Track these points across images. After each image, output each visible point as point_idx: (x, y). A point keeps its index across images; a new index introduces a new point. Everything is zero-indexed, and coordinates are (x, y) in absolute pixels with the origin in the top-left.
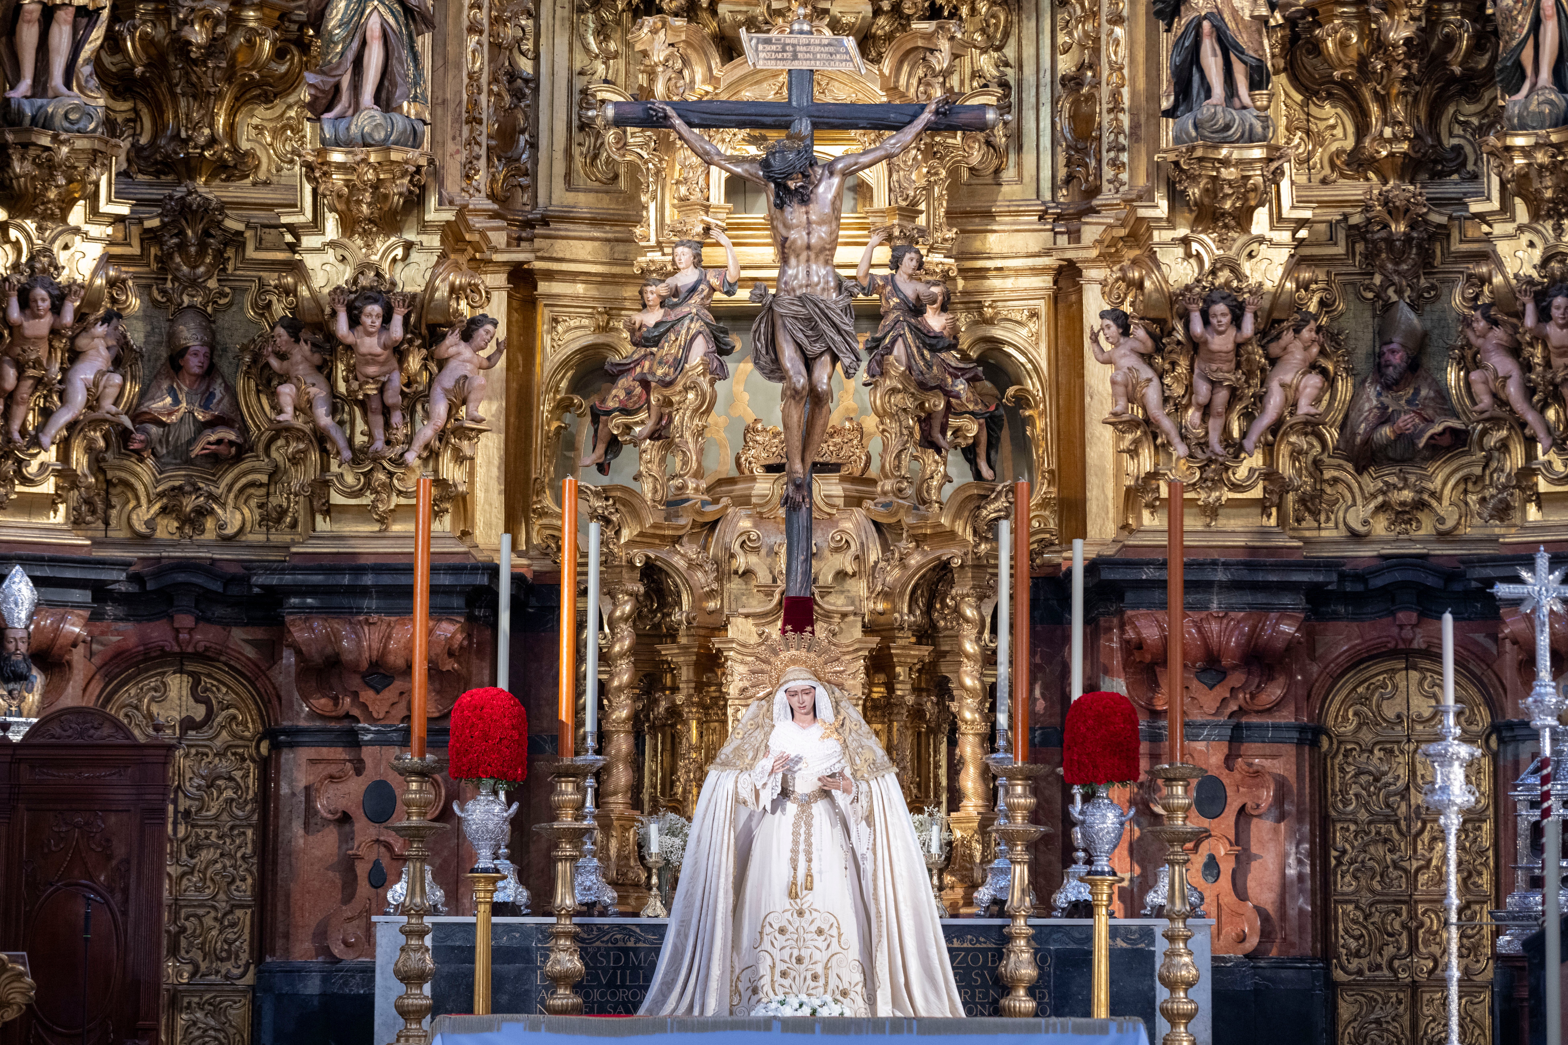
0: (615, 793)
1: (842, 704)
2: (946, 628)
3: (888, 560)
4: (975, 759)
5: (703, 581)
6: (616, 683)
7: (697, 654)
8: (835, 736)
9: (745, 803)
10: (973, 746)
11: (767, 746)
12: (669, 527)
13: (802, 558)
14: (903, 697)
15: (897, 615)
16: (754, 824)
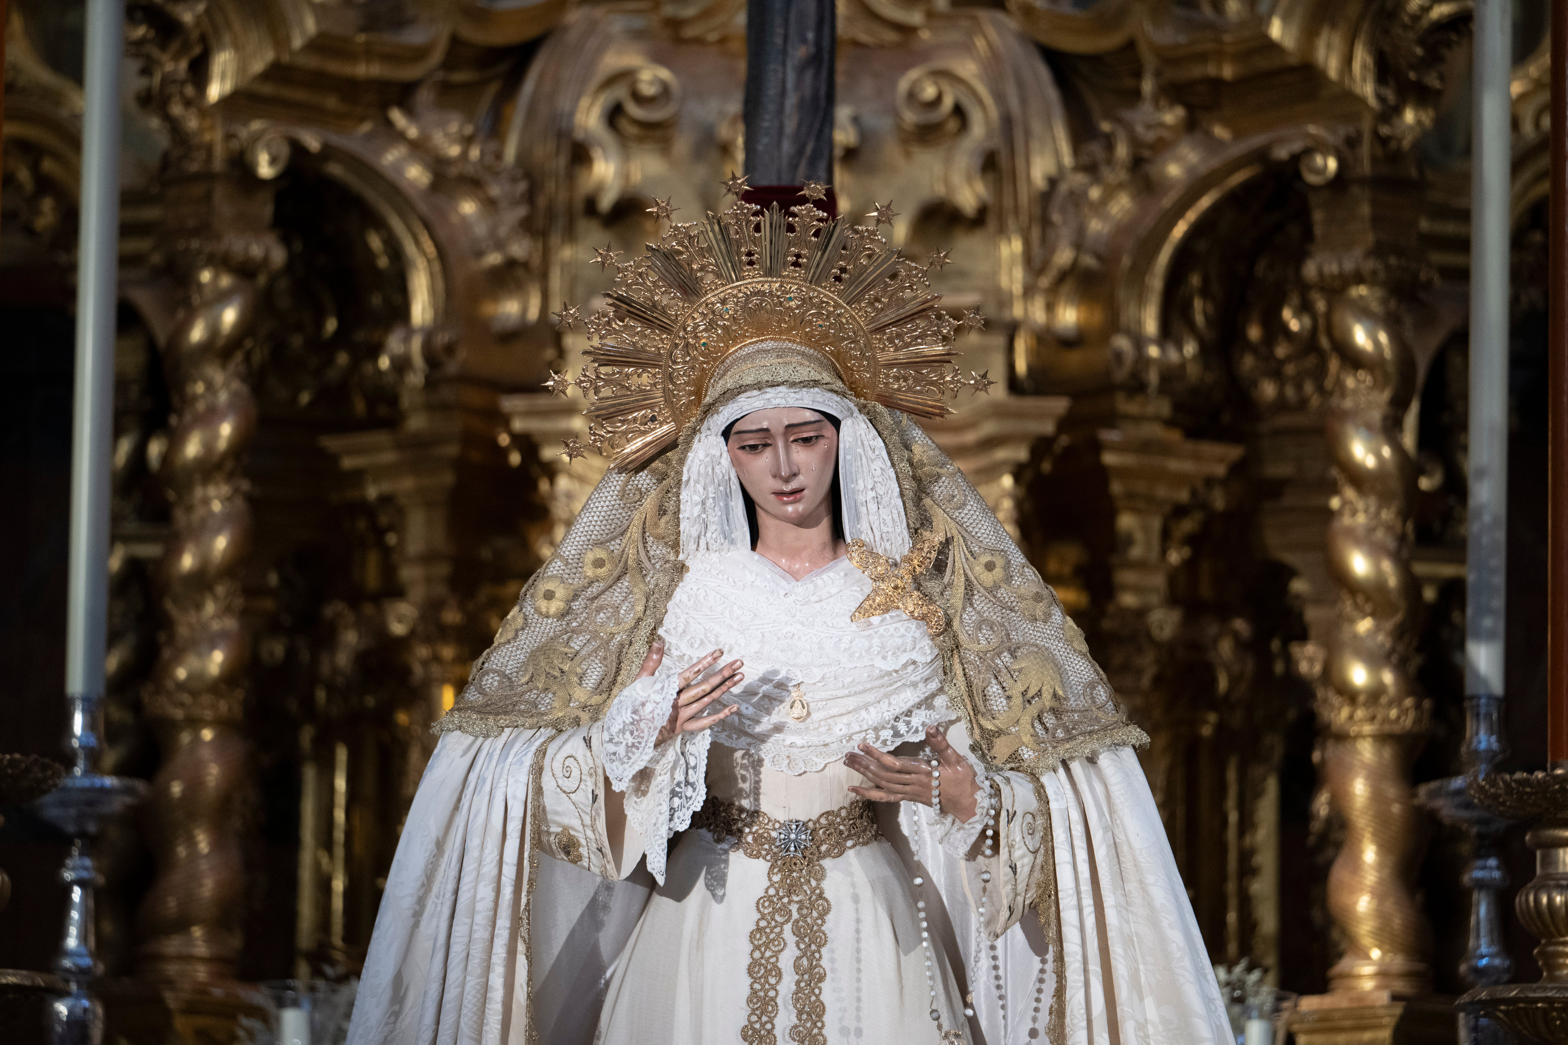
0: (182, 925)
1: (940, 489)
2: (1281, 405)
3: (1091, 169)
4: (1381, 819)
5: (481, 230)
6: (188, 562)
7: (460, 465)
8: (911, 602)
9: (569, 847)
10: (1375, 779)
11: (653, 636)
12: (369, 53)
13: (800, 52)
14: (1141, 613)
15: (1122, 343)
16: (606, 939)
